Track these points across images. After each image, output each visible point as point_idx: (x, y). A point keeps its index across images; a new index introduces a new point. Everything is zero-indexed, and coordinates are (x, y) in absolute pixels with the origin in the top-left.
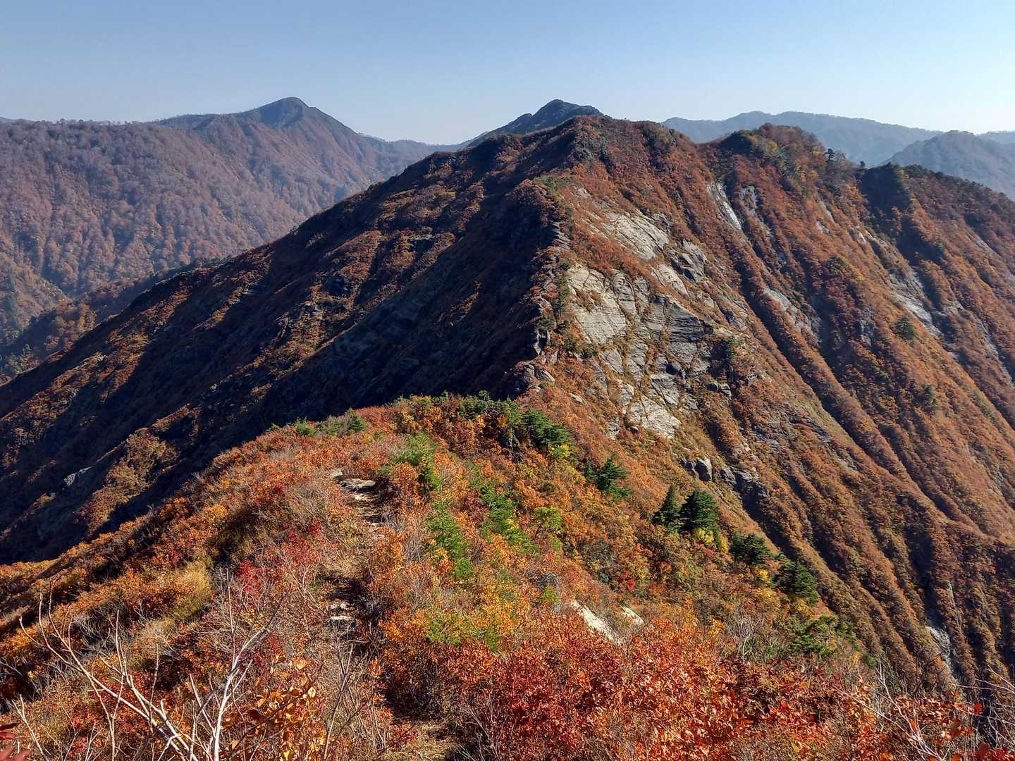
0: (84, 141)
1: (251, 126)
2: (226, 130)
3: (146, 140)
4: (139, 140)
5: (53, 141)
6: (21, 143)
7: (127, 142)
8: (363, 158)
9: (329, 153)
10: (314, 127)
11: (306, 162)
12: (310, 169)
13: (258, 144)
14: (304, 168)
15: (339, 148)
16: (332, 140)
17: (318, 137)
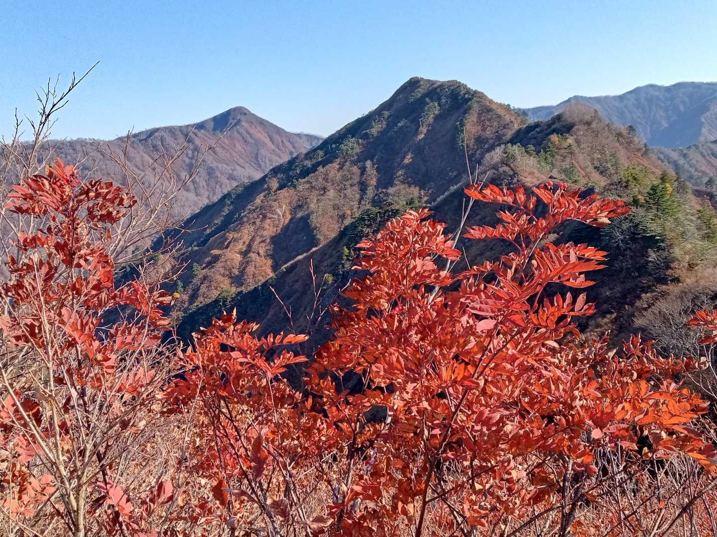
1: (192, 135)
9: (263, 152)
10: (252, 131)
11: (241, 161)
12: (244, 168)
13: (196, 149)
14: (237, 167)
15: (273, 147)
16: (267, 141)
17: (254, 139)
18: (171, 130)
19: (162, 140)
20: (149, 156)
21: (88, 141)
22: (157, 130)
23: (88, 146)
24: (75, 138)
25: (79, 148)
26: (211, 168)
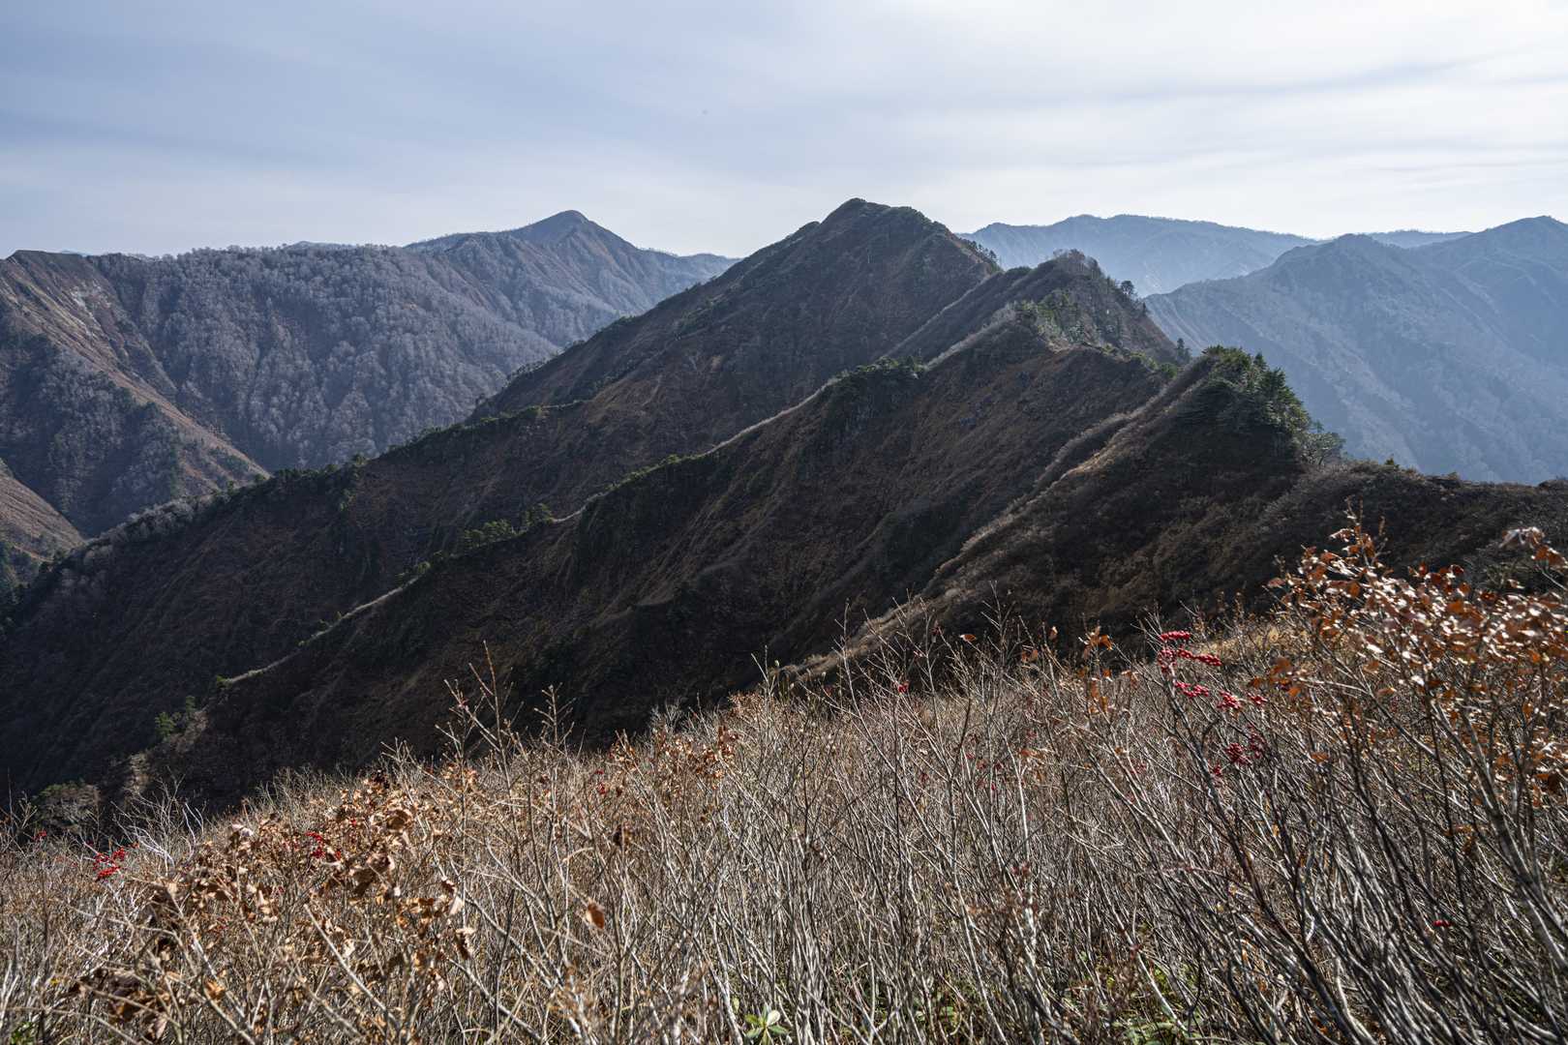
0: (305, 269)
1: (513, 246)
2: (484, 253)
3: (378, 267)
4: (370, 266)
5: (267, 271)
6: (226, 274)
7: (355, 270)
8: (646, 278)
9: (605, 273)
10: (590, 244)
11: (577, 285)
12: (580, 292)
13: (519, 265)
14: (573, 292)
15: (618, 267)
16: (610, 258)
17: (594, 256)
18: (484, 237)
19: (475, 252)
20: (460, 273)
21: (379, 249)
22: (468, 237)
23: (380, 255)
24: (362, 244)
25: (367, 258)
26: (537, 291)
